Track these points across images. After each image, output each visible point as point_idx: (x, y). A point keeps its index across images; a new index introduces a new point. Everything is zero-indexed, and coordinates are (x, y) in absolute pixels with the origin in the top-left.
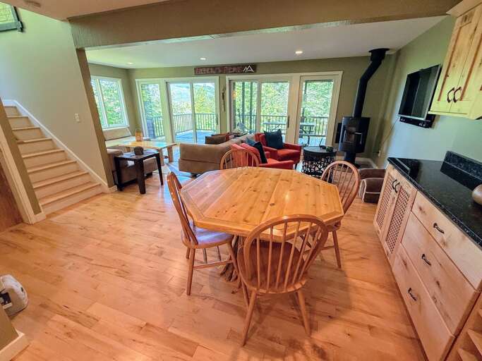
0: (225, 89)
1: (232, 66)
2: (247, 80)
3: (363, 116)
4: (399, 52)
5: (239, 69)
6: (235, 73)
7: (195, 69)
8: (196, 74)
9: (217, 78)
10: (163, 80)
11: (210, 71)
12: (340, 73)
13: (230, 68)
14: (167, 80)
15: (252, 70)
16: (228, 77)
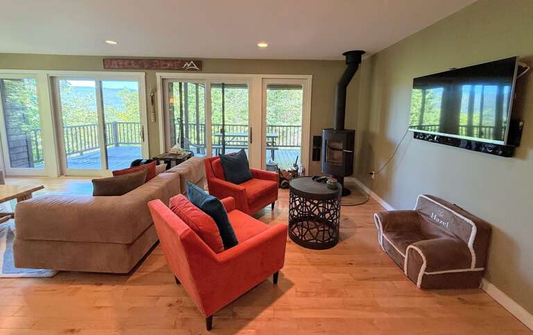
0: (155, 90)
1: (166, 60)
2: (191, 80)
3: (346, 127)
4: (374, 57)
5: (177, 64)
6: (171, 69)
7: (104, 60)
8: (105, 68)
9: (142, 74)
10: (43, 74)
11: (130, 64)
12: (310, 77)
13: (164, 63)
14: (52, 73)
15: (195, 67)
16: (159, 75)
